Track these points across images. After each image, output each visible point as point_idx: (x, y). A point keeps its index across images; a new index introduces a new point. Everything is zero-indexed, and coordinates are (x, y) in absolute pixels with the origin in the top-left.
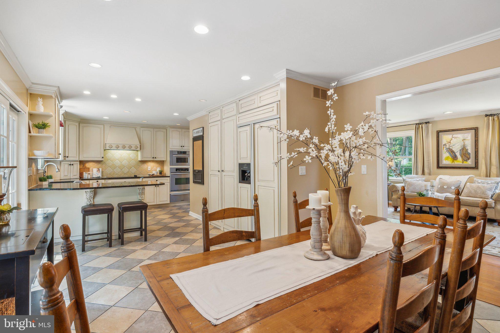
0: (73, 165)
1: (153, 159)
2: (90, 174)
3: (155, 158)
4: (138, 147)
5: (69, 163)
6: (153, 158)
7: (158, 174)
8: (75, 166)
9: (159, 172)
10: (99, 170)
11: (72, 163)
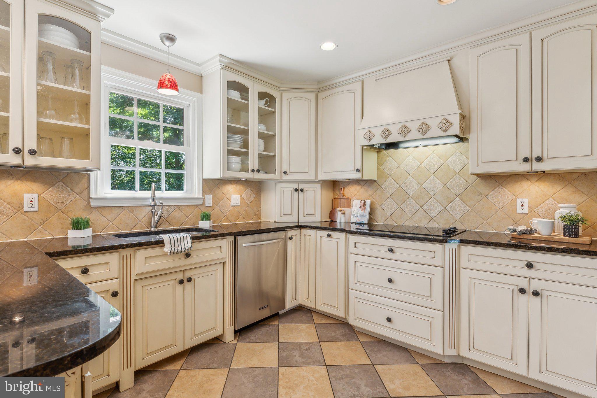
0: (302, 190)
1: (526, 167)
2: (344, 213)
3: (539, 159)
4: (451, 125)
5: (296, 186)
6: (526, 160)
7: (559, 235)
8: (309, 194)
9: (559, 225)
10: (365, 203)
11: (302, 186)
